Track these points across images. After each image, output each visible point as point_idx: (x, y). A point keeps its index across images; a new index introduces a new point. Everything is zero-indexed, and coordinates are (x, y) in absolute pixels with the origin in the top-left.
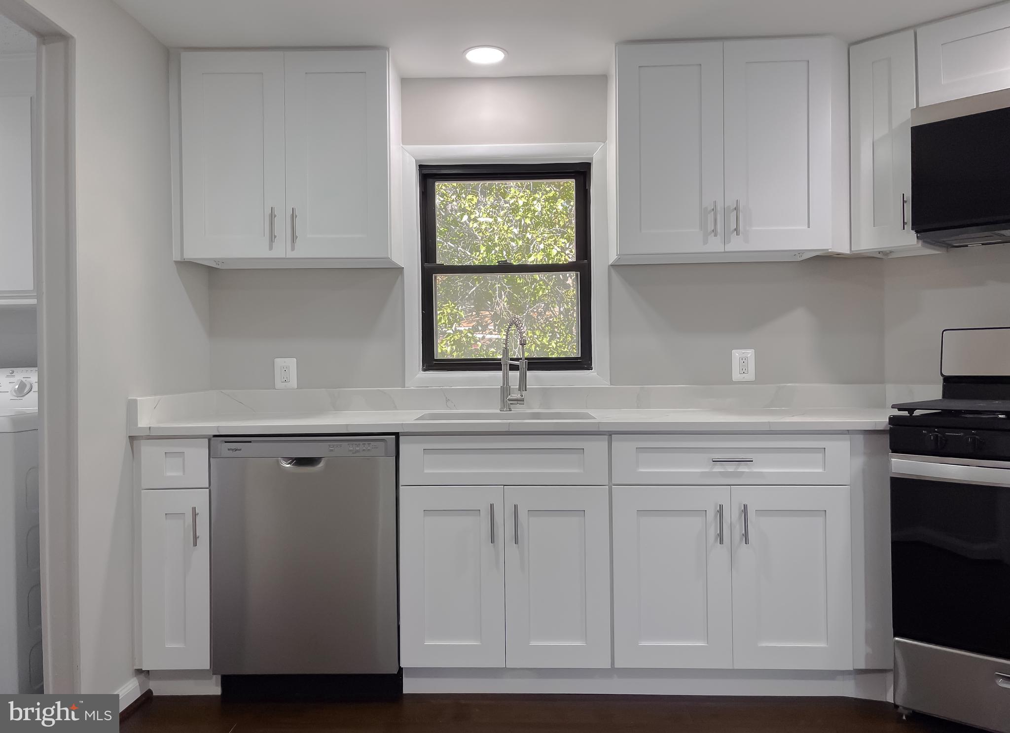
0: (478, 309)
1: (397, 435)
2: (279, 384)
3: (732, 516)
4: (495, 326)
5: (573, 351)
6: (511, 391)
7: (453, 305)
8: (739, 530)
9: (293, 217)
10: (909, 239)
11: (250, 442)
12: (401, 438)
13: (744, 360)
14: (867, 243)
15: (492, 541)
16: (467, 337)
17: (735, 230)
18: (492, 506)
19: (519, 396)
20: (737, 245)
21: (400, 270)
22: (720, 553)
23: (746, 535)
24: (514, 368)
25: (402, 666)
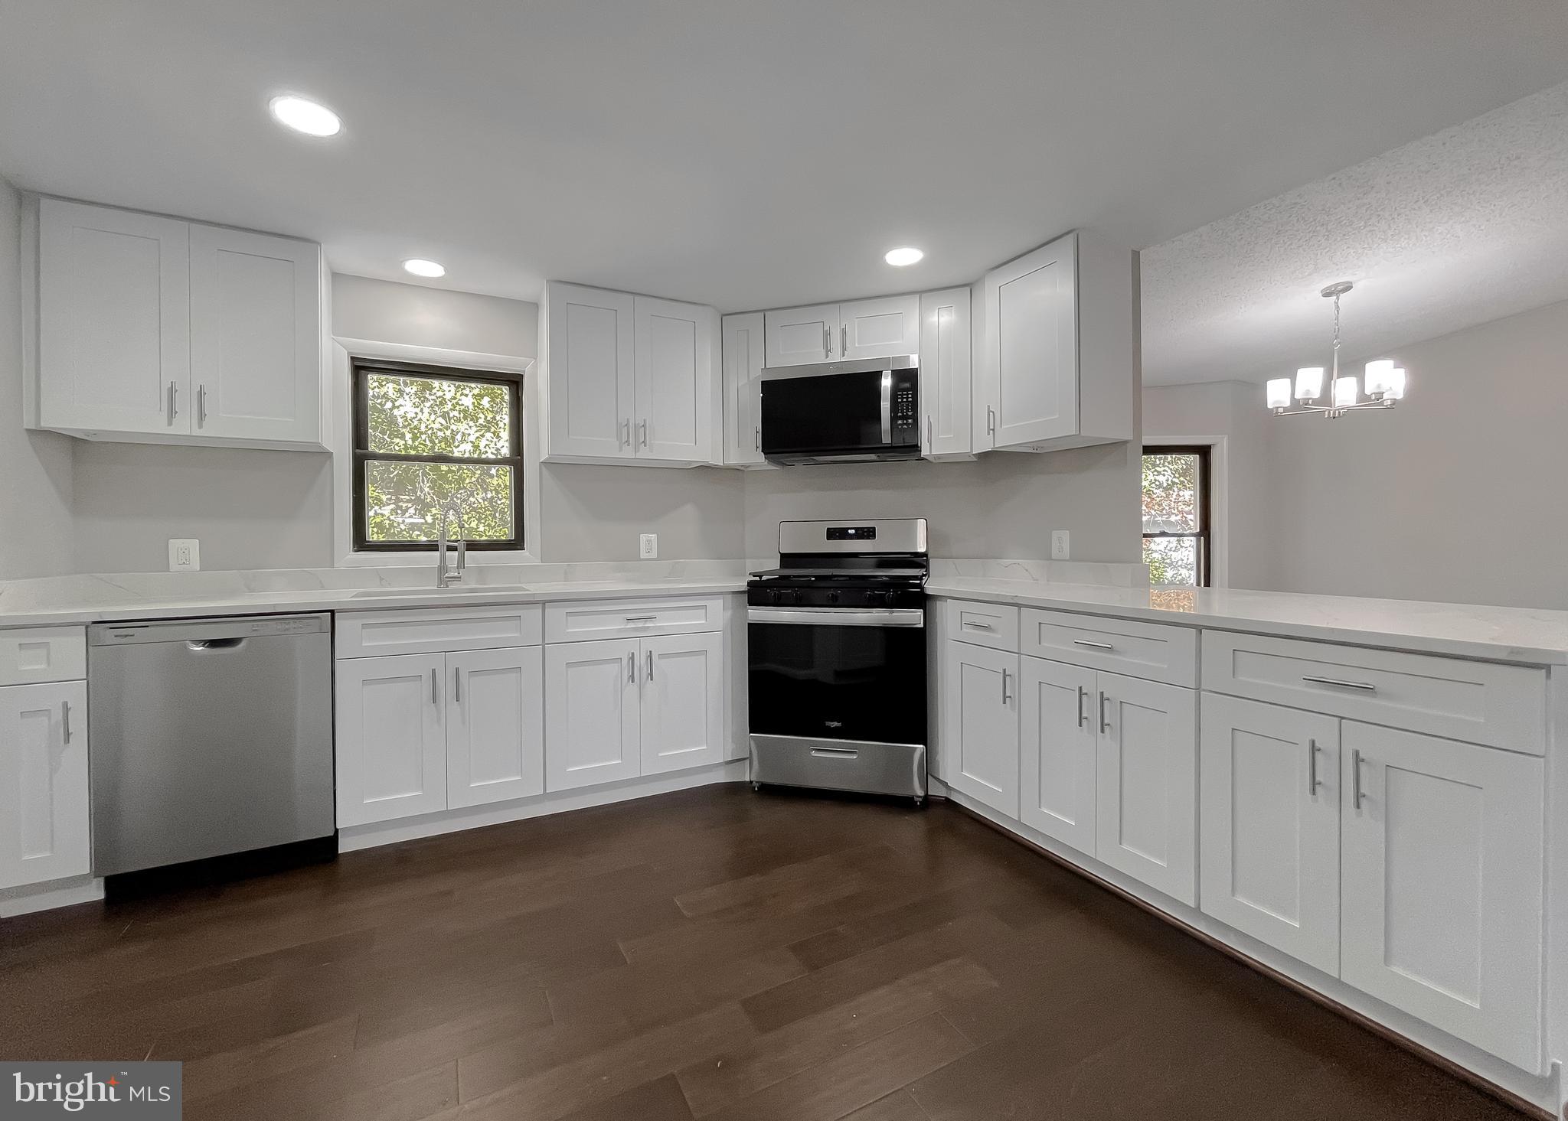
0: (397, 493)
1: (332, 612)
2: (174, 566)
3: (641, 660)
4: (416, 509)
5: (506, 533)
6: (449, 570)
7: (373, 489)
8: (645, 671)
9: (201, 394)
10: (759, 458)
11: (147, 626)
12: (337, 615)
13: (649, 541)
14: (734, 459)
15: (434, 701)
16: (389, 519)
17: (643, 442)
18: (434, 671)
19: (456, 574)
20: (644, 454)
21: (329, 455)
22: (632, 689)
23: (651, 674)
24: (451, 549)
25: (338, 827)
